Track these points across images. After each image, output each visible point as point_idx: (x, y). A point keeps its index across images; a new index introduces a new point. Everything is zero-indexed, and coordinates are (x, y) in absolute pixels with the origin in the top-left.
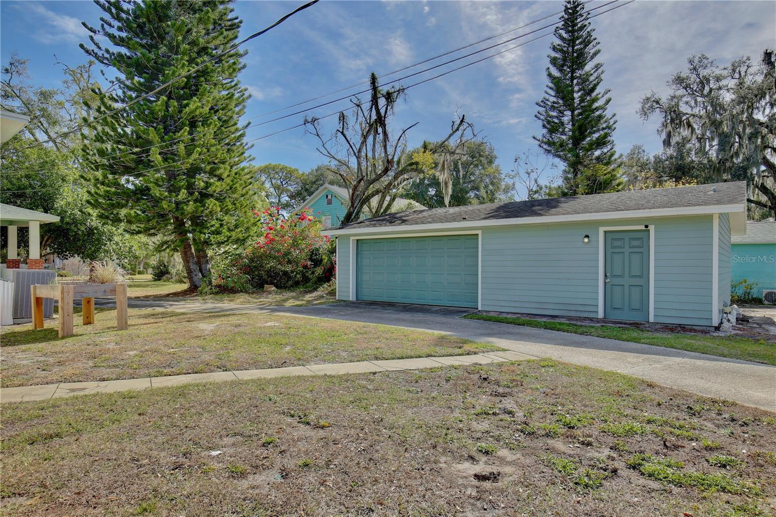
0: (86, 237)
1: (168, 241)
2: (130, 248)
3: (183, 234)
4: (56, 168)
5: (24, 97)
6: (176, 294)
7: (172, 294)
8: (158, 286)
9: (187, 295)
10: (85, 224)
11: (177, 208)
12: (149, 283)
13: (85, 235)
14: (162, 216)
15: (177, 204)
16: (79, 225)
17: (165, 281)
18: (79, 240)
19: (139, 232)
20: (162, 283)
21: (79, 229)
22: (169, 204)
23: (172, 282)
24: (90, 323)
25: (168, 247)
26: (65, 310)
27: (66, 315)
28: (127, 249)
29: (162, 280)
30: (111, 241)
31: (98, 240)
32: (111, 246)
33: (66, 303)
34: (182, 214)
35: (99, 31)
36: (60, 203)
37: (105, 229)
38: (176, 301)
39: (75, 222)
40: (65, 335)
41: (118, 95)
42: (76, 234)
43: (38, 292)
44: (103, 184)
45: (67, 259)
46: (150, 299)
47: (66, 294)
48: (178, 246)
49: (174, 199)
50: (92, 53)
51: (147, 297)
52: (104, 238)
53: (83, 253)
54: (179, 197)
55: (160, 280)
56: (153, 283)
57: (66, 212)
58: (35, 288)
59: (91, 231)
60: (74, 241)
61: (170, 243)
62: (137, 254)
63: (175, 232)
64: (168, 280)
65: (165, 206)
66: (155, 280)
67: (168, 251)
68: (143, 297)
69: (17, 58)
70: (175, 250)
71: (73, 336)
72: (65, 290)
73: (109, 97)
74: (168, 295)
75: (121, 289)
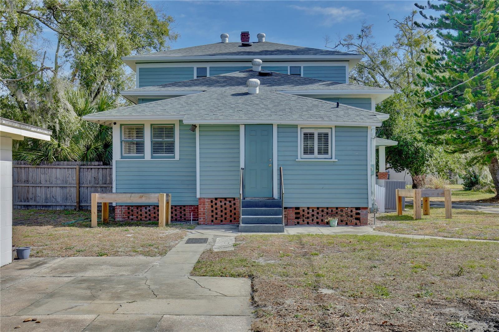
0: (414, 155)
1: (478, 157)
2: (446, 163)
3: (491, 151)
4: (394, 105)
5: (370, 53)
6: (485, 201)
7: (481, 200)
8: (468, 195)
9: (494, 201)
10: (413, 145)
11: (485, 132)
12: (461, 192)
13: (413, 154)
14: (473, 138)
15: (485, 128)
16: (409, 147)
17: (475, 191)
18: (409, 157)
19: (454, 152)
20: (473, 193)
21: (409, 149)
22: (479, 129)
23: (482, 192)
24: (427, 214)
25: (478, 162)
26: (417, 204)
27: (417, 206)
28: (444, 163)
29: (472, 190)
30: (431, 157)
31: (422, 157)
32: (432, 162)
33: (417, 200)
34: (490, 136)
35: (426, 7)
36: (396, 131)
37: (428, 149)
38: (485, 206)
39: (406, 144)
40: (417, 218)
41: (439, 50)
42: (408, 153)
43: (400, 193)
44: (430, 118)
45: (400, 172)
46: (464, 204)
47: (417, 194)
48: (486, 161)
49: (482, 125)
50: (422, 26)
51: (461, 202)
52: (427, 155)
53: (411, 167)
54: (487, 123)
55: (470, 190)
56: (464, 192)
57: (401, 137)
58: (398, 191)
59: (417, 151)
60: (406, 158)
61: (480, 158)
62: (452, 168)
63: (484, 150)
64: (478, 190)
65: (475, 131)
66: (466, 190)
67: (478, 164)
68: (458, 201)
69: (365, 25)
70: (483, 164)
71: (421, 219)
72: (417, 192)
73: (433, 52)
74: (478, 201)
75: (448, 193)
